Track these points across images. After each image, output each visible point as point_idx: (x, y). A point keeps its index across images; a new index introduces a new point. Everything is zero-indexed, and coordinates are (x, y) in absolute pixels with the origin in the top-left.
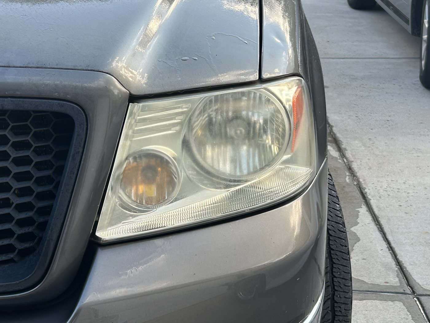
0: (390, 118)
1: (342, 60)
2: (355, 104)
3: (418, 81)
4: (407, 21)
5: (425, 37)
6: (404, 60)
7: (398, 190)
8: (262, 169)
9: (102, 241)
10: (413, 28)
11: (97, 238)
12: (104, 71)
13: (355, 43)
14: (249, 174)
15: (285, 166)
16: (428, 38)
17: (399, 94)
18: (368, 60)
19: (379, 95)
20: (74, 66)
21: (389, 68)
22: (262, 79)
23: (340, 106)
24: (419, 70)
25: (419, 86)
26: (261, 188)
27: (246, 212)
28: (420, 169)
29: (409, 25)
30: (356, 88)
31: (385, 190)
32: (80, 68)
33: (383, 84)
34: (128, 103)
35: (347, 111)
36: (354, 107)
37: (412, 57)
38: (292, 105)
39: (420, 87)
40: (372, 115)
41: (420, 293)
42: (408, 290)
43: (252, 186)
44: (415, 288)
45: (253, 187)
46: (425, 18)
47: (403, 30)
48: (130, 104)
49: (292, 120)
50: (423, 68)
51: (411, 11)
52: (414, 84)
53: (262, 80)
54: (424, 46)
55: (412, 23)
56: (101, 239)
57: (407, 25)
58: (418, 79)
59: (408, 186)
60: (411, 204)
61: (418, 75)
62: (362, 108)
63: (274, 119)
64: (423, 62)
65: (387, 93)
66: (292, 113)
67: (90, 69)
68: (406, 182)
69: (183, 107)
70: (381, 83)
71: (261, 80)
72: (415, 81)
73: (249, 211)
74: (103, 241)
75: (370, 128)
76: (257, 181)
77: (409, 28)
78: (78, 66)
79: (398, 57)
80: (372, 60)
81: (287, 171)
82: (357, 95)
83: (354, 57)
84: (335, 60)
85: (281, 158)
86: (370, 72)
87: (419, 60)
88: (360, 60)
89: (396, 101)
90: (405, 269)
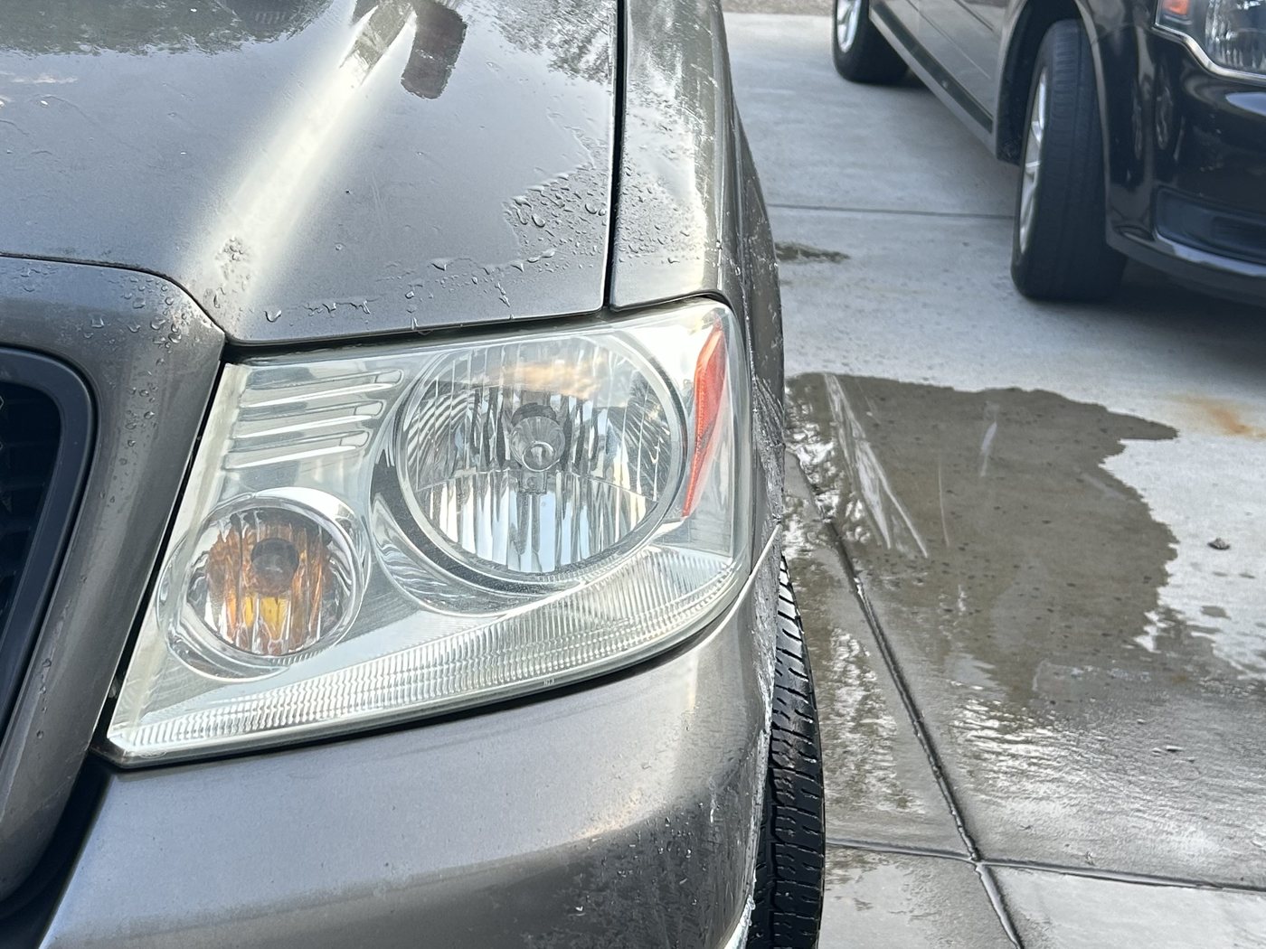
0: (930, 372)
1: (814, 213)
2: (843, 329)
3: (1005, 277)
4: (986, 123)
5: (1033, 165)
6: (972, 221)
7: (944, 566)
8: (598, 558)
9: (123, 759)
10: (1002, 140)
11: (111, 748)
12: (155, 270)
13: (850, 171)
14: (559, 570)
15: (663, 549)
16: (1043, 169)
17: (957, 310)
18: (879, 216)
19: (906, 311)
20: (67, 252)
21: (932, 241)
22: (613, 306)
23: (801, 333)
24: (1011, 250)
25: (1009, 291)
26: (590, 612)
27: (544, 686)
28: (1004, 512)
29: (990, 131)
30: (846, 288)
31: (912, 564)
32: (83, 258)
33: (918, 280)
34: (219, 362)
35: (821, 349)
36: (838, 339)
37: (993, 213)
38: (692, 380)
39: (1011, 294)
40: (885, 361)
41: (995, 856)
42: (964, 847)
43: (566, 606)
44: (981, 842)
45: (569, 607)
46: (1034, 116)
47: (976, 143)
48: (227, 365)
49: (690, 420)
50: (1023, 247)
51: (1001, 98)
52: (997, 286)
53: (611, 309)
54: (1029, 188)
55: (1000, 126)
56: (120, 751)
57: (987, 132)
58: (1008, 273)
59: (971, 559)
60: (978, 609)
61: (1009, 261)
62: (858, 342)
63: (641, 425)
64: (1024, 231)
65: (925, 305)
66: (691, 403)
67: (112, 262)
68: (966, 547)
69: (378, 380)
70: (910, 279)
71: (611, 311)
72: (1000, 278)
73: (553, 684)
74: (127, 758)
75: (877, 396)
76: (582, 591)
77: (991, 140)
78: (80, 251)
79: (958, 211)
80: (889, 217)
81: (666, 561)
82: (847, 307)
83: (844, 206)
84: (794, 213)
85: (656, 529)
86: (885, 248)
87: (1013, 223)
88: (859, 216)
89: (949, 329)
90: (955, 788)
